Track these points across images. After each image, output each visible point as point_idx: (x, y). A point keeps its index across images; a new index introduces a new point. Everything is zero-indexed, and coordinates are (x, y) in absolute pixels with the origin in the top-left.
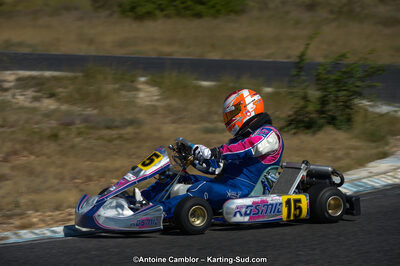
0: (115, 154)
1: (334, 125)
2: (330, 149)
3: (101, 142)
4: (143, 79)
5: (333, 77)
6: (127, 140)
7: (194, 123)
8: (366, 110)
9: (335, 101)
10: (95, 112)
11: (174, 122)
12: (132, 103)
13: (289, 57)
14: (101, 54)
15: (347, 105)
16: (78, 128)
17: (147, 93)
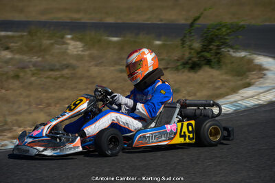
0: (62, 88)
1: (210, 65)
2: (210, 82)
3: (48, 80)
4: (69, 36)
6: (68, 78)
7: (112, 66)
10: (40, 59)
11: (96, 65)
12: (65, 53)
16: (32, 70)
17: (74, 47)
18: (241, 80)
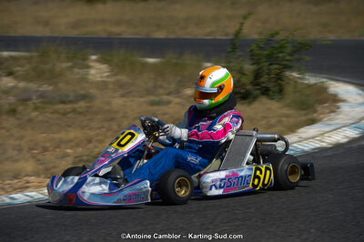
0: (69, 126)
1: (268, 95)
2: (264, 118)
3: (56, 116)
4: (94, 57)
5: (266, 52)
6: (80, 113)
7: (141, 97)
8: (296, 82)
9: (268, 74)
10: (51, 88)
11: (123, 96)
12: (84, 79)
13: (227, 35)
14: (56, 35)
15: (279, 77)
16: (34, 103)
17: (98, 70)
18: (306, 115)
